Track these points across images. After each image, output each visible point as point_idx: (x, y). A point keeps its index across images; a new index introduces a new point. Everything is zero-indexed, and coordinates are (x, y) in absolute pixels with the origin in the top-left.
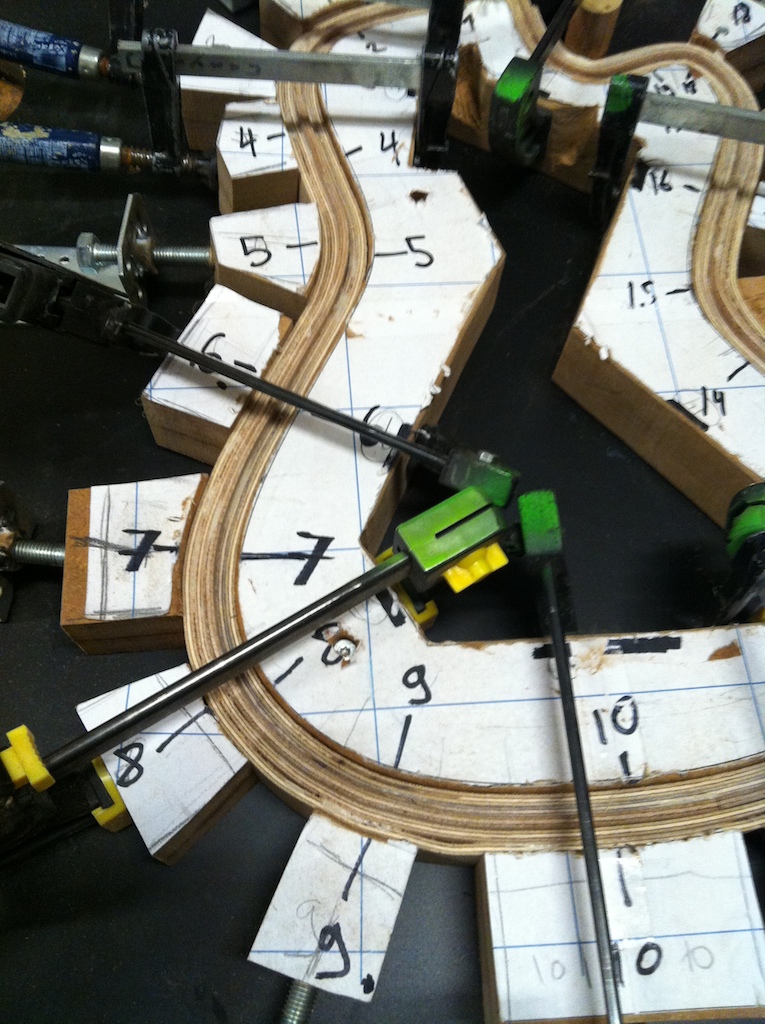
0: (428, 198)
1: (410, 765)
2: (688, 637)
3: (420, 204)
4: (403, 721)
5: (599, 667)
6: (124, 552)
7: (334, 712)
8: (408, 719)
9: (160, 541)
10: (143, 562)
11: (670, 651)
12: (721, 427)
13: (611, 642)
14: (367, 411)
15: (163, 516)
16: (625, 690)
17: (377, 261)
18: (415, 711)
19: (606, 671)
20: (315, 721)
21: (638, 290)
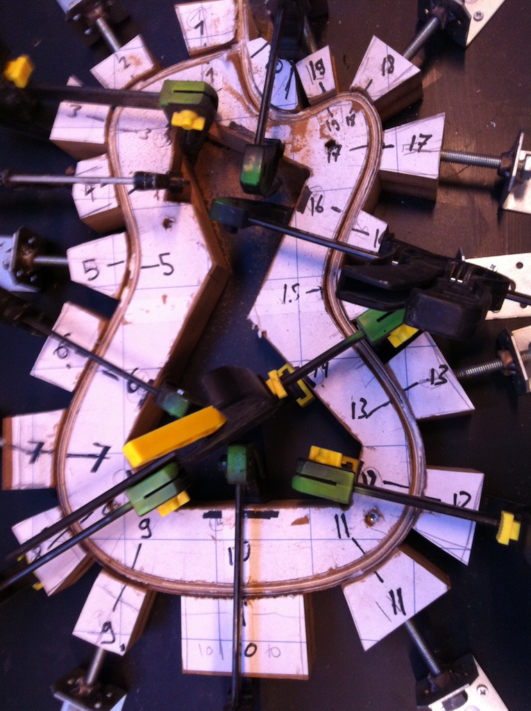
1: (139, 568)
2: (283, 512)
3: (168, 230)
4: (137, 546)
7: (106, 539)
8: (140, 545)
11: (272, 519)
12: (322, 385)
14: (132, 371)
17: (143, 272)
18: (144, 542)
20: (98, 543)
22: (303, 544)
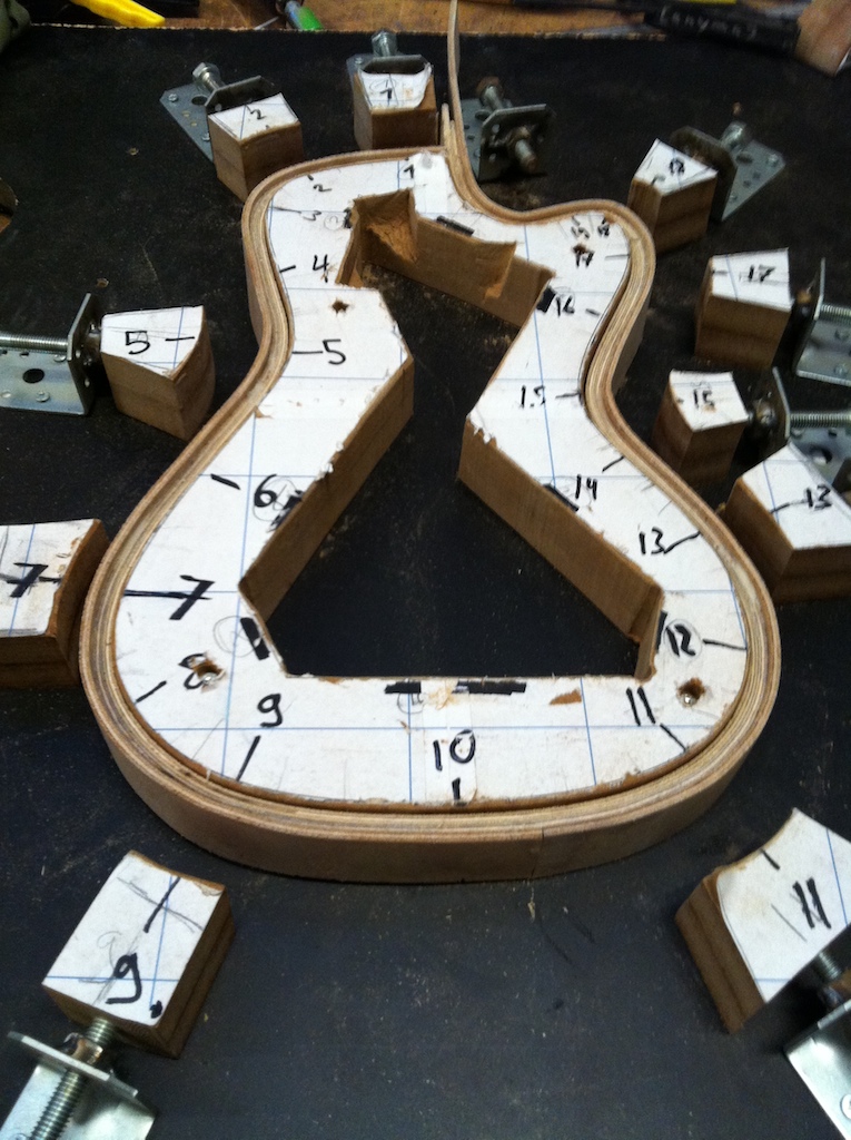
0: (348, 310)
1: (252, 779)
2: (533, 684)
3: (340, 314)
4: (252, 740)
5: (445, 704)
6: (11, 581)
7: (188, 729)
8: (257, 739)
9: (46, 574)
10: (27, 590)
11: (514, 695)
12: (590, 509)
13: (459, 684)
14: (263, 479)
15: (52, 552)
16: (467, 724)
17: (294, 358)
18: (265, 733)
19: (451, 707)
20: (168, 737)
21: (530, 394)
22: (574, 734)
